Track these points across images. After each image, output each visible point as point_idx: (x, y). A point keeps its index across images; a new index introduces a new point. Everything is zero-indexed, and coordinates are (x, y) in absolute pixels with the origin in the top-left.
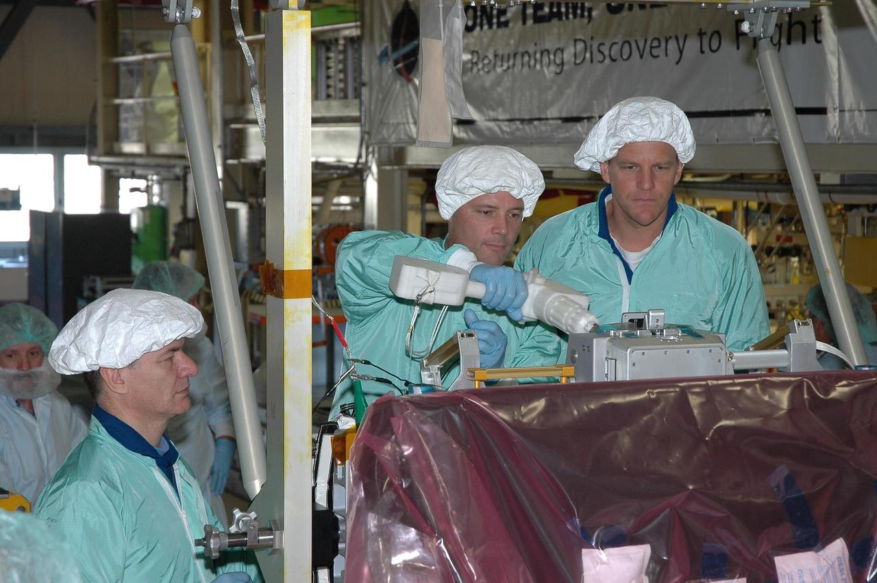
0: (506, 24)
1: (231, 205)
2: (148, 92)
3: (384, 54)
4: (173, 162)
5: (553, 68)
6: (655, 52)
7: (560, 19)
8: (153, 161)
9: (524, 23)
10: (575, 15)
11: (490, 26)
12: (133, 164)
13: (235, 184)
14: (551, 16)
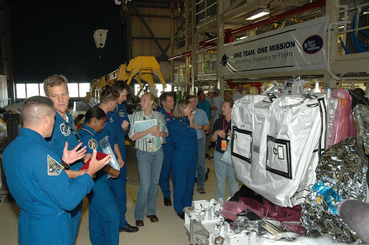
0: (241, 56)
1: (195, 87)
2: (179, 73)
3: (221, 62)
4: (183, 83)
5: (249, 62)
6: (266, 59)
7: (250, 55)
8: (179, 83)
9: (244, 56)
10: (252, 54)
11: (239, 57)
12: (177, 84)
13: (196, 84)
14: (249, 54)
